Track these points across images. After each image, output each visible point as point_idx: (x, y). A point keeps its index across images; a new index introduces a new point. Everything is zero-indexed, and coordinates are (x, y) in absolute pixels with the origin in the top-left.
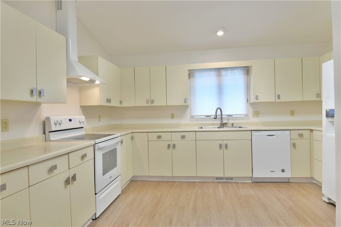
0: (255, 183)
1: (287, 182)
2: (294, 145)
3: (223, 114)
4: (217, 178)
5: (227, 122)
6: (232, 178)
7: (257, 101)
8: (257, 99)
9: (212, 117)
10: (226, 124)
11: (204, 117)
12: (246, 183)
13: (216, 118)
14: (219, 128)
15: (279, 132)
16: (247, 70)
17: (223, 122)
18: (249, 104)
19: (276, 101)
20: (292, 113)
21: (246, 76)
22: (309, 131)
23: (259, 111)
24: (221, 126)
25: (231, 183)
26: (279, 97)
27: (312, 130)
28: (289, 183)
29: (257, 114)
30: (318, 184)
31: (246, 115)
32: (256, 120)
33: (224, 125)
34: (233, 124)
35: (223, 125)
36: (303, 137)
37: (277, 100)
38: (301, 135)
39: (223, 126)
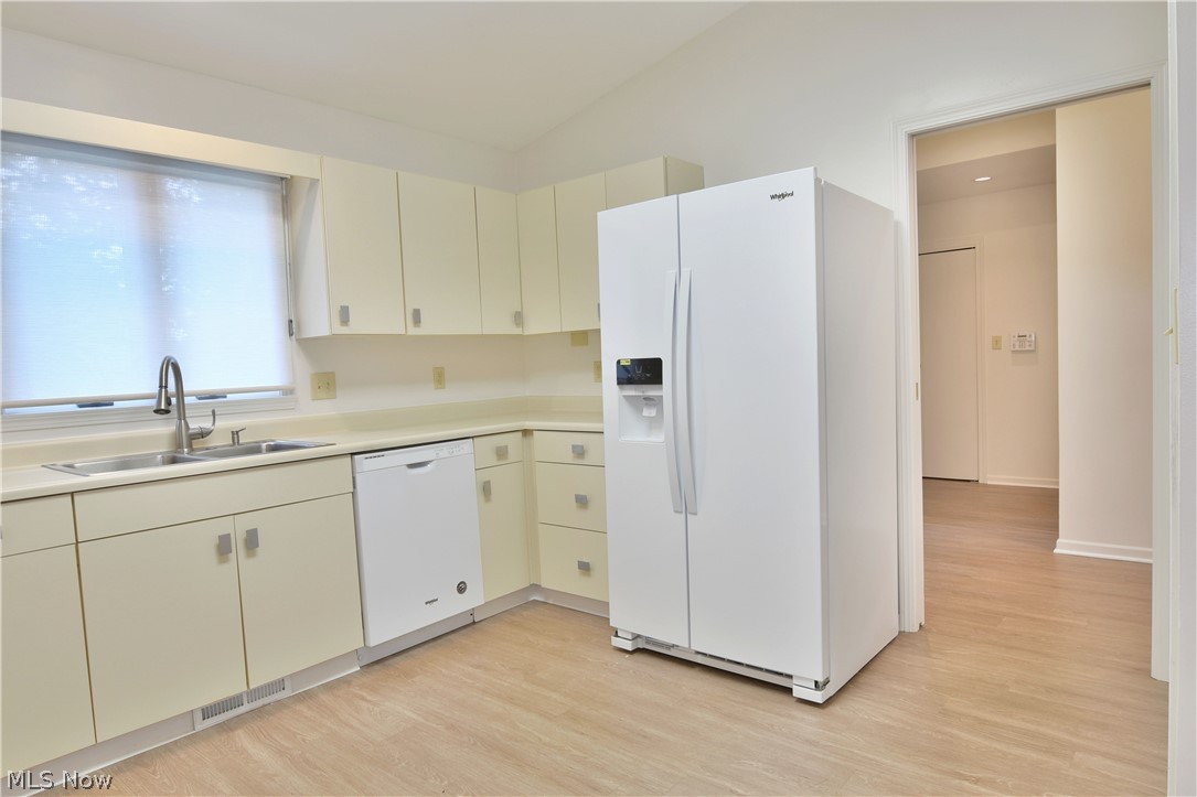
0: (376, 667)
1: (468, 626)
2: (486, 489)
3: (186, 388)
4: (207, 712)
5: (207, 424)
6: (279, 685)
7: (344, 330)
8: (345, 319)
9: (117, 405)
10: (203, 434)
11: (73, 408)
12: (345, 681)
13: (167, 412)
14: (174, 461)
15: (444, 449)
16: (284, 192)
17: (187, 428)
18: (295, 342)
19: (409, 333)
20: (439, 378)
21: (281, 219)
22: (520, 434)
23: (333, 373)
24: (179, 446)
25: (280, 704)
26: (417, 317)
27: (526, 433)
28: (476, 625)
29: (326, 383)
30: (551, 602)
31: (288, 392)
32: (326, 409)
33: (196, 444)
34: (235, 434)
35: (187, 444)
36: (506, 458)
37: (413, 331)
38: (501, 453)
39: (190, 446)
